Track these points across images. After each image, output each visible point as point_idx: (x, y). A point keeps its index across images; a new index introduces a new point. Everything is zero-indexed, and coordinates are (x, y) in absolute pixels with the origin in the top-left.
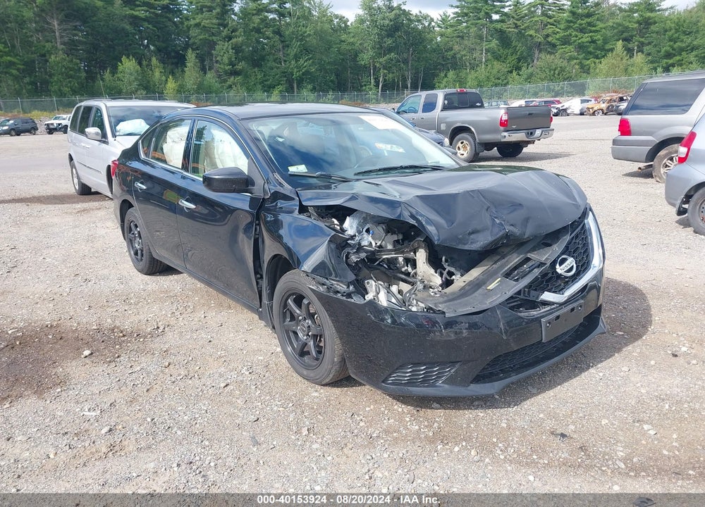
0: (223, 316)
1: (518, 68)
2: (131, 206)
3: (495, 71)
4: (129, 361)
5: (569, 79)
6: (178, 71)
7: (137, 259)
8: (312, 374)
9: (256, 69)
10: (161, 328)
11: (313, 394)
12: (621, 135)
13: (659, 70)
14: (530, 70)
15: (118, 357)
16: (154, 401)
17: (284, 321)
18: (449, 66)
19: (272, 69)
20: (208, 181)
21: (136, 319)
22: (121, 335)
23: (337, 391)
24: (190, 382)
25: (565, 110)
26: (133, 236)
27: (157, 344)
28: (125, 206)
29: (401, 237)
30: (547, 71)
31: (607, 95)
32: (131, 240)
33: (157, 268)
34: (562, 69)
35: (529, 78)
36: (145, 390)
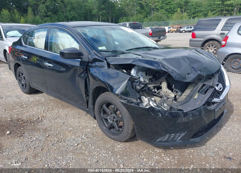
0: (66, 111)
1: (147, 17)
2: (19, 65)
3: (139, 17)
4: (29, 135)
5: (163, 20)
6: (25, 15)
7: (23, 88)
8: (116, 137)
9: (55, 15)
10: (40, 118)
11: (118, 146)
12: (193, 38)
13: (191, 18)
14: (151, 17)
15: (24, 133)
16: (46, 155)
17: (100, 115)
18: (123, 15)
19: (61, 15)
20: (62, 54)
21: (27, 114)
22: (23, 122)
23: (128, 144)
24: (61, 144)
26: (21, 78)
27: (40, 126)
28: (17, 66)
29: (152, 77)
30: (156, 17)
31: (176, 26)
32: (20, 80)
33: (33, 91)
34: (161, 17)
35: (151, 20)
36: (41, 150)
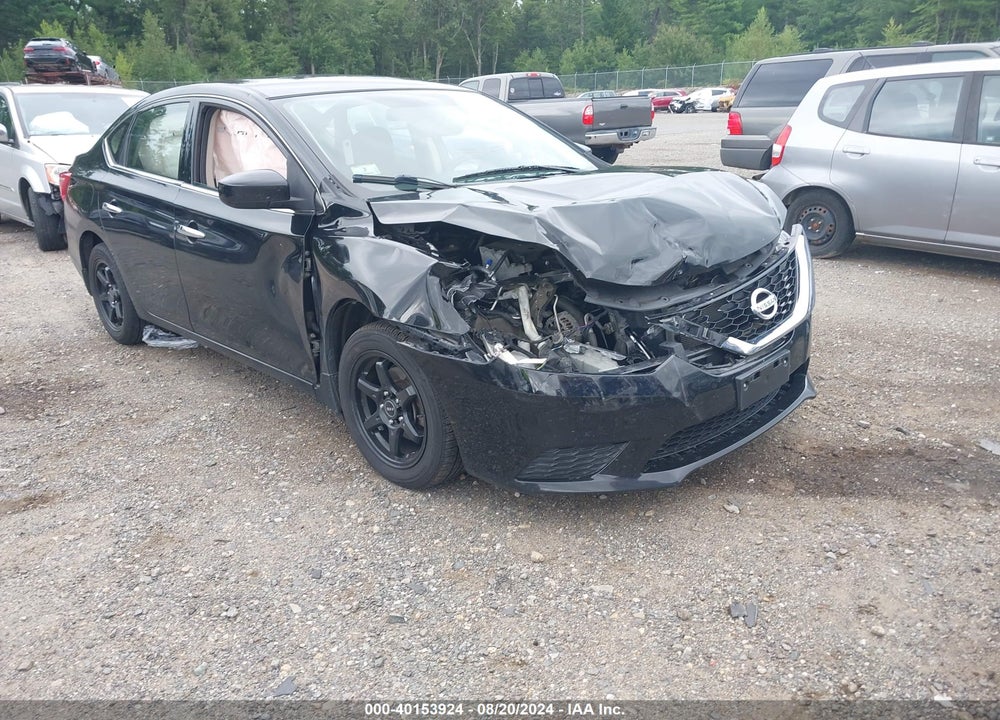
1: (630, 46)
3: (598, 49)
5: (698, 60)
6: (131, 45)
12: (732, 133)
14: (646, 48)
18: (535, 41)
25: (692, 105)
28: (89, 241)
29: (529, 269)
30: (668, 49)
35: (643, 62)
